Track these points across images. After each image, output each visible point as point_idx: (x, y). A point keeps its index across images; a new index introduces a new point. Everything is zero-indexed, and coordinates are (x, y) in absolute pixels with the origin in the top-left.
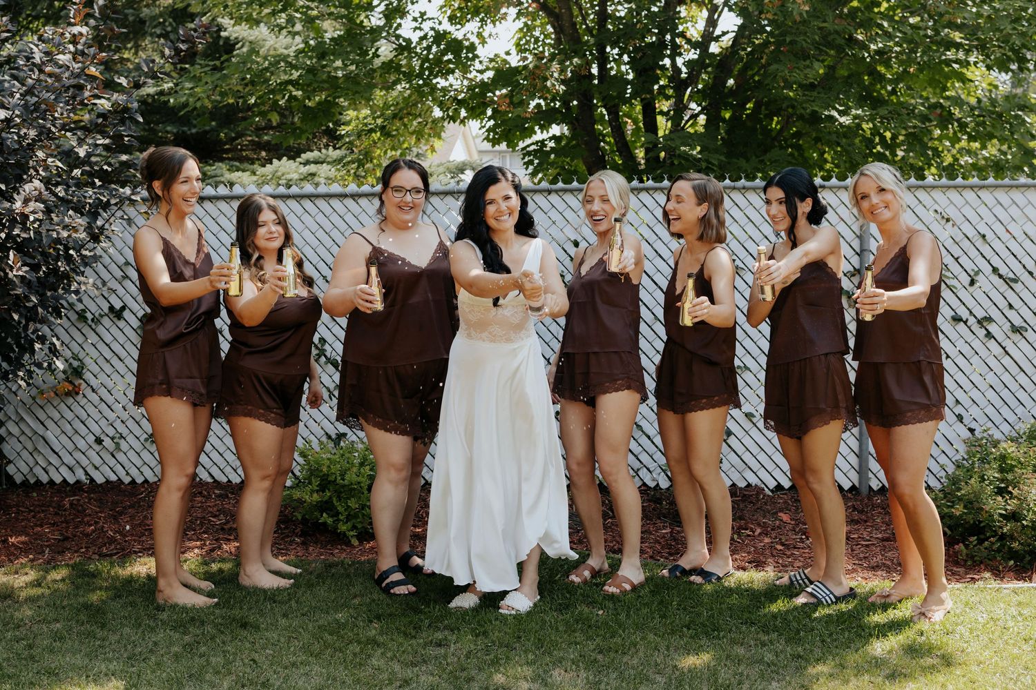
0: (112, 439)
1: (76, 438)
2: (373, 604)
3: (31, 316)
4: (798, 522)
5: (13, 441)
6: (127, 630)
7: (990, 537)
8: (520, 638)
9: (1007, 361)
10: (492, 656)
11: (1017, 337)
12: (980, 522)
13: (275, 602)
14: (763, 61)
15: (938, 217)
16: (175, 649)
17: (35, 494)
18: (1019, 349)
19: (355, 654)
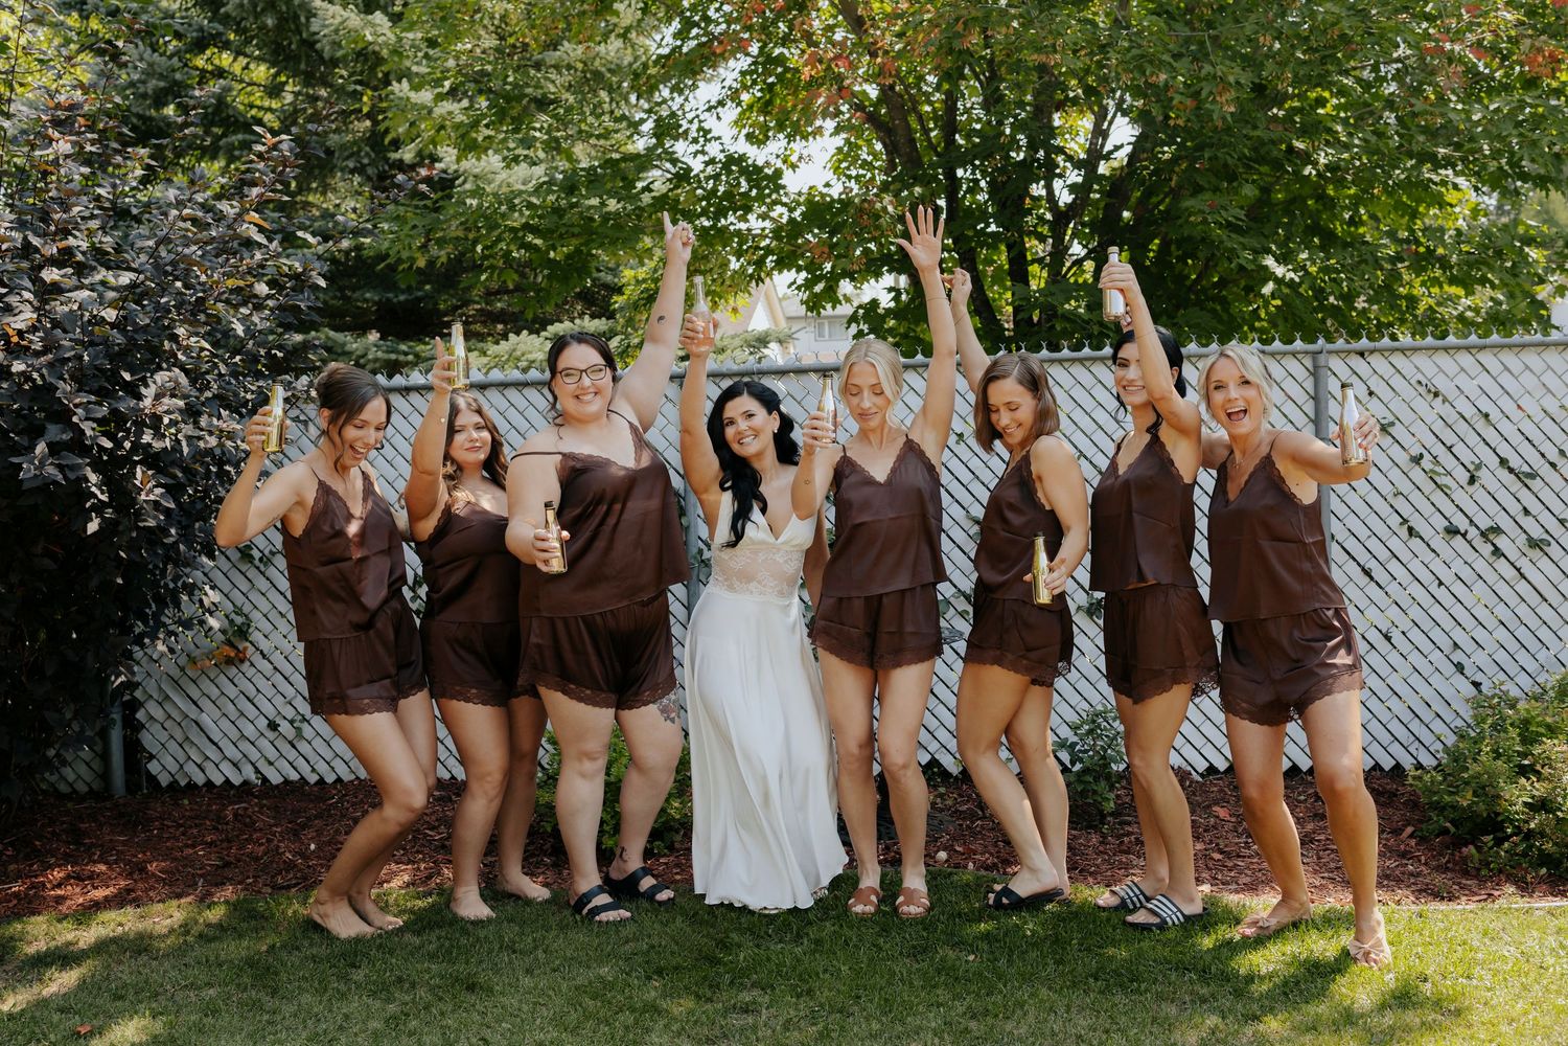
0: (292, 722)
1: (242, 723)
2: (652, 954)
3: (172, 556)
4: (1240, 819)
5: (155, 728)
6: (306, 998)
7: (1511, 836)
8: (859, 997)
9: (1522, 587)
10: (820, 1027)
11: (1536, 554)
12: (1498, 814)
13: (514, 952)
14: (1173, 184)
15: (1422, 390)
16: (375, 1024)
17: (186, 802)
18: (1540, 571)
19: (627, 1028)
